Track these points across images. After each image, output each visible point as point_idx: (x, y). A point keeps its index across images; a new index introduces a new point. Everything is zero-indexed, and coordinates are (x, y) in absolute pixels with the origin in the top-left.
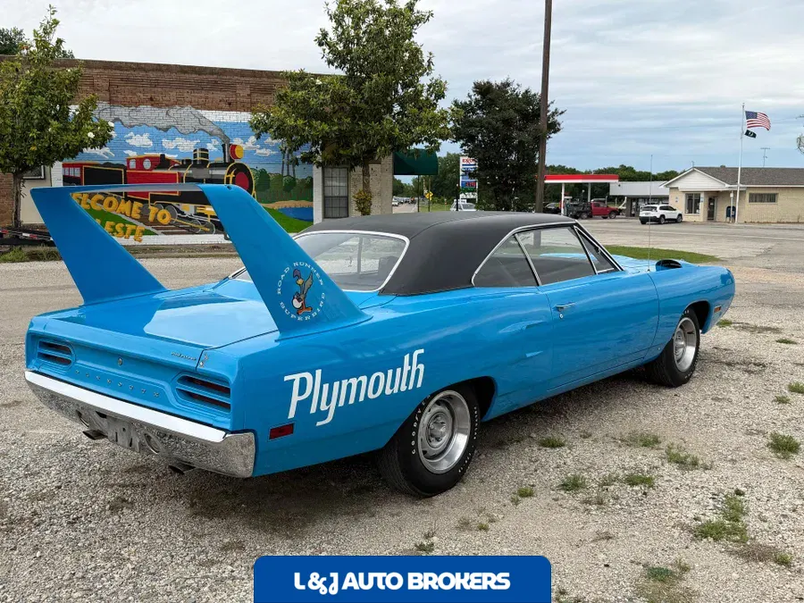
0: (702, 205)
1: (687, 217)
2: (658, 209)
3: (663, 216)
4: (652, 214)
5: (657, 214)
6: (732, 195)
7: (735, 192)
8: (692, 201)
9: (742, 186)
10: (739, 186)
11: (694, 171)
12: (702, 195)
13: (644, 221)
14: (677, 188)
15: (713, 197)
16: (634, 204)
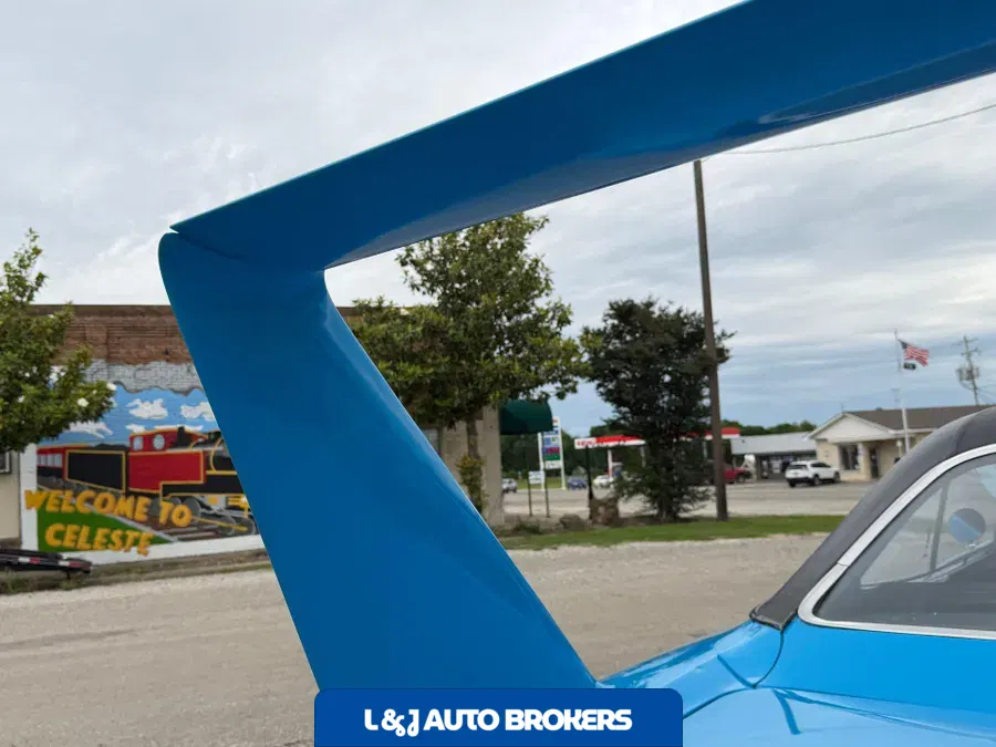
0: (862, 459)
1: (846, 476)
2: (809, 467)
3: (817, 475)
4: (801, 474)
5: (809, 473)
6: (899, 444)
7: (903, 440)
8: (848, 454)
9: (911, 431)
10: (906, 432)
11: (844, 417)
12: (860, 447)
13: (793, 483)
14: (825, 440)
15: (875, 448)
16: (765, 463)
